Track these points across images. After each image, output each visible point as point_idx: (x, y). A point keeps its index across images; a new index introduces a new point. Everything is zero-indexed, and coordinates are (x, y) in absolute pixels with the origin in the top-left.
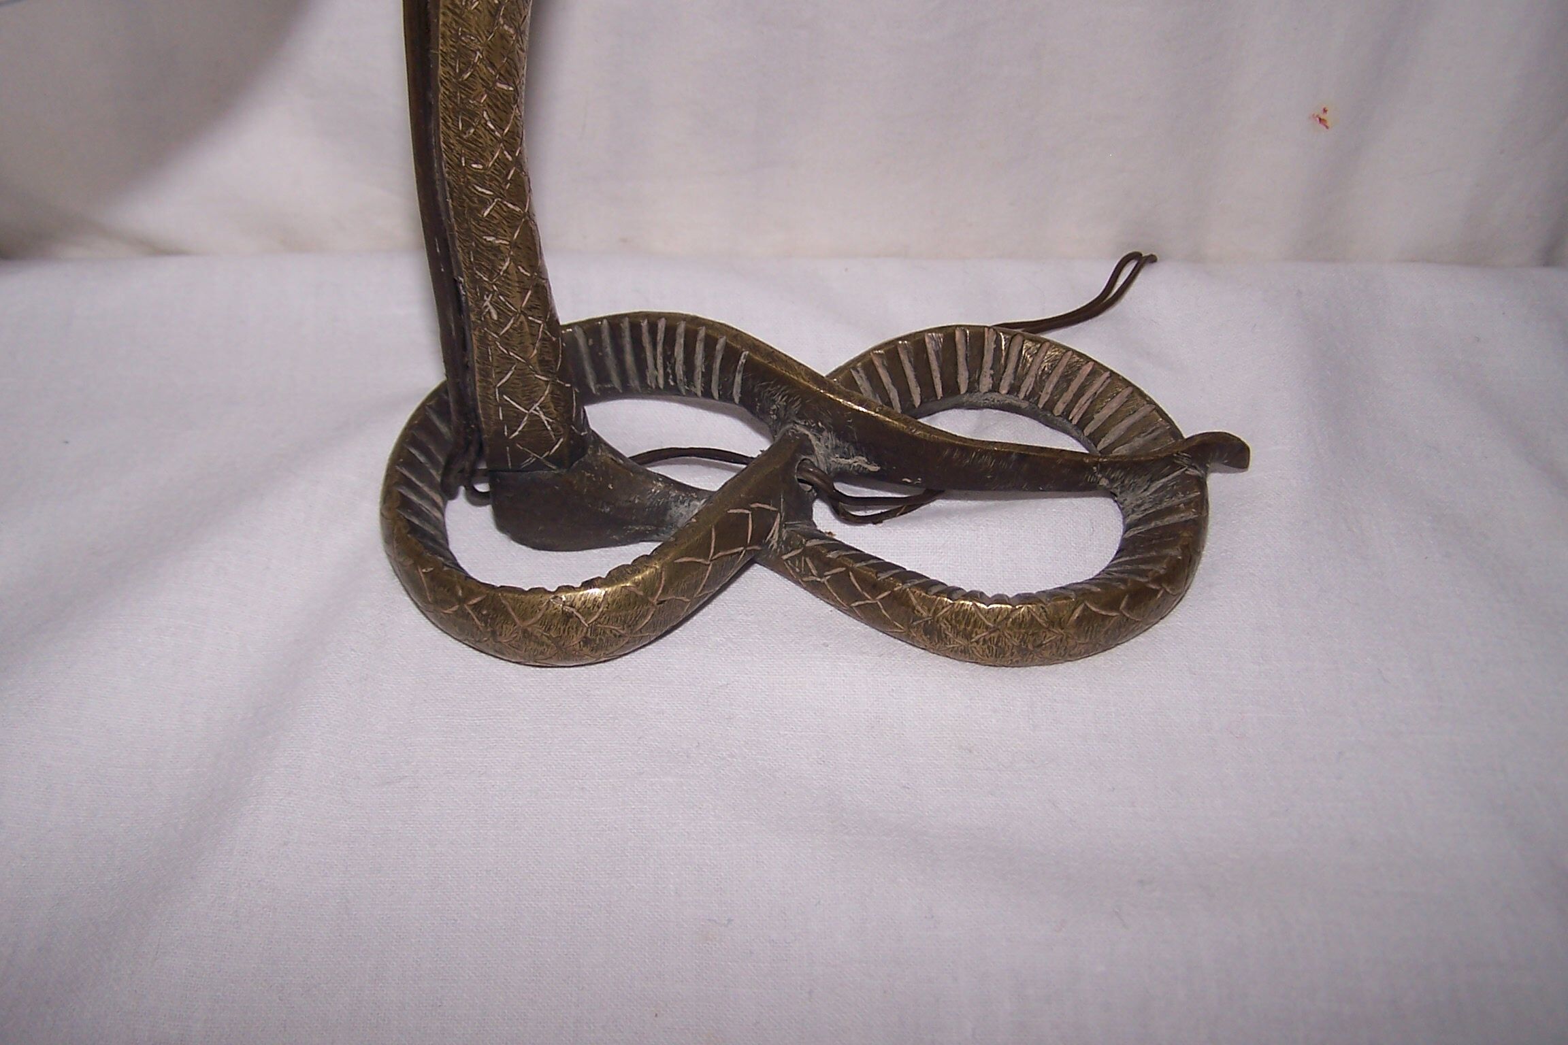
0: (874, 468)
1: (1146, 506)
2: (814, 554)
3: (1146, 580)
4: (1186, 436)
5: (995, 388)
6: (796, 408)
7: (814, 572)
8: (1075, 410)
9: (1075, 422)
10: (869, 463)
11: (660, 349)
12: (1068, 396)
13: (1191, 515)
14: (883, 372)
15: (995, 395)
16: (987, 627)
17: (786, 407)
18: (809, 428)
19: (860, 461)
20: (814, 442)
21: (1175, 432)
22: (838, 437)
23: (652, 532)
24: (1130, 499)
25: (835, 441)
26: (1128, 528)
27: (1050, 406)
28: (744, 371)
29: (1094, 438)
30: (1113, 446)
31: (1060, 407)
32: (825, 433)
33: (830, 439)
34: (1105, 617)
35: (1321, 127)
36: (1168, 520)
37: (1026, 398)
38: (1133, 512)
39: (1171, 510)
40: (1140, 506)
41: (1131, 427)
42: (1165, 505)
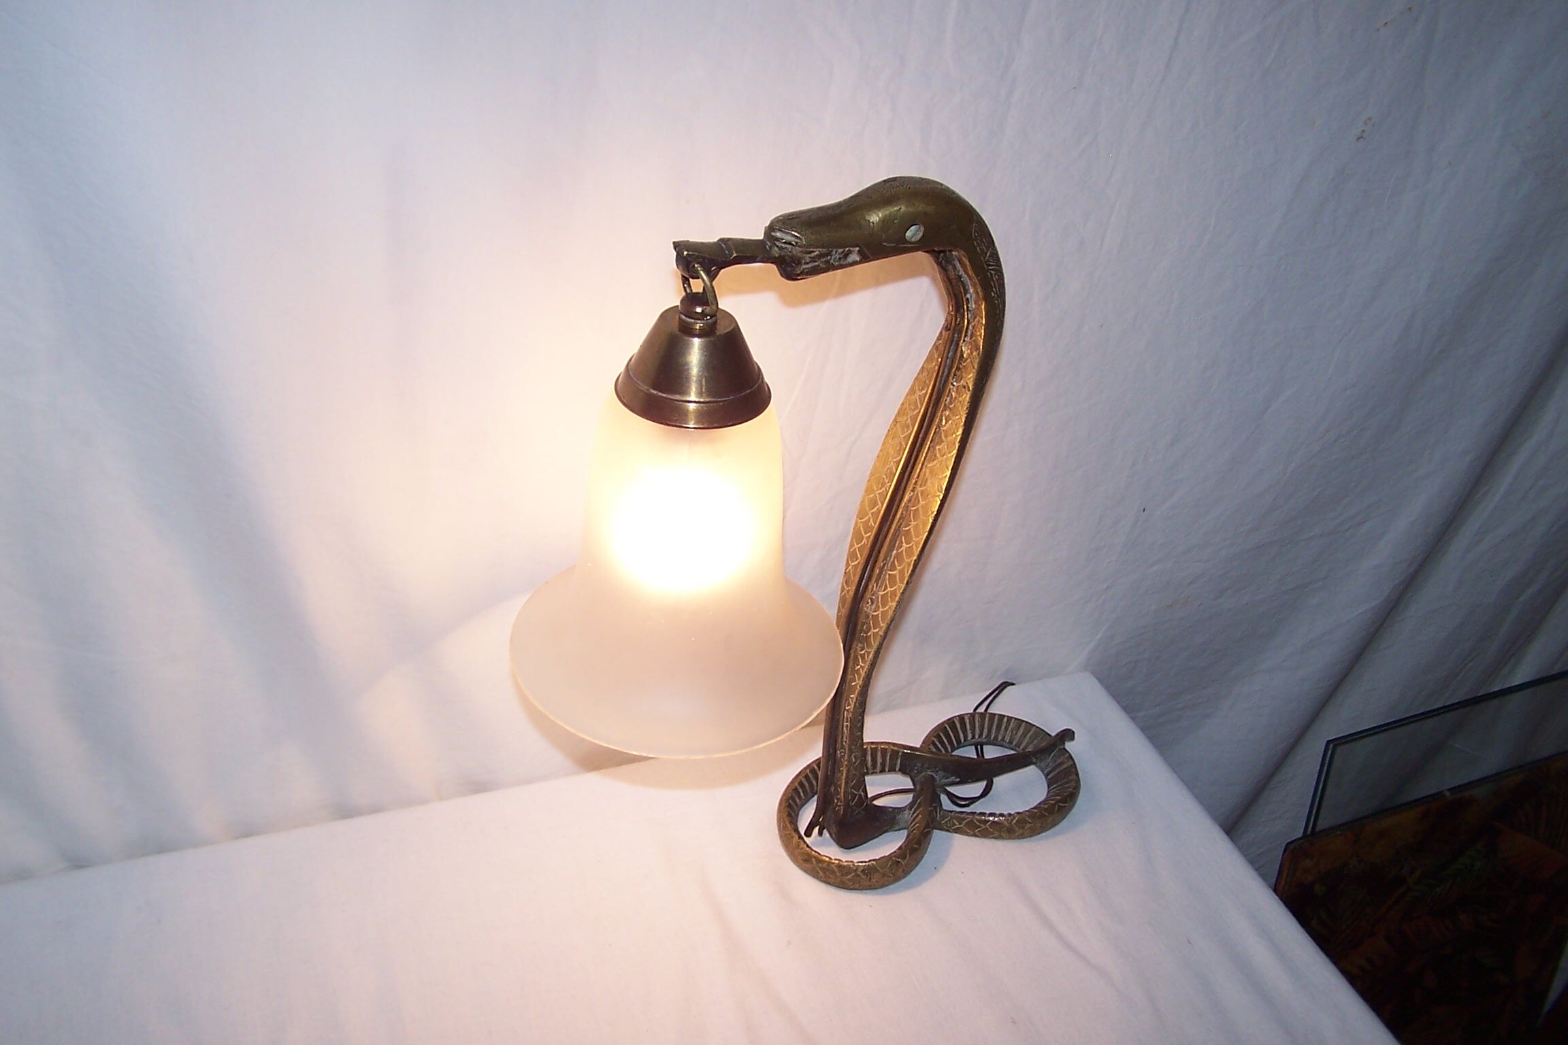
0: (958, 780)
1: (1050, 765)
2: (956, 817)
4: (1053, 735)
5: (973, 737)
6: (926, 765)
7: (957, 823)
8: (1006, 738)
9: (1008, 743)
10: (956, 778)
12: (1002, 733)
14: (938, 743)
15: (974, 740)
17: (921, 767)
18: (932, 772)
19: (952, 779)
20: (935, 776)
21: (1048, 735)
22: (944, 771)
23: (890, 828)
24: (1043, 764)
25: (944, 774)
26: (1046, 775)
27: (996, 738)
28: (901, 759)
29: (1018, 745)
30: (1026, 747)
31: (1000, 738)
32: (939, 772)
33: (941, 773)
34: (1065, 806)
36: (1065, 766)
37: (986, 738)
38: (1046, 769)
39: (1060, 764)
40: (1048, 765)
41: (1030, 737)
42: (1058, 762)
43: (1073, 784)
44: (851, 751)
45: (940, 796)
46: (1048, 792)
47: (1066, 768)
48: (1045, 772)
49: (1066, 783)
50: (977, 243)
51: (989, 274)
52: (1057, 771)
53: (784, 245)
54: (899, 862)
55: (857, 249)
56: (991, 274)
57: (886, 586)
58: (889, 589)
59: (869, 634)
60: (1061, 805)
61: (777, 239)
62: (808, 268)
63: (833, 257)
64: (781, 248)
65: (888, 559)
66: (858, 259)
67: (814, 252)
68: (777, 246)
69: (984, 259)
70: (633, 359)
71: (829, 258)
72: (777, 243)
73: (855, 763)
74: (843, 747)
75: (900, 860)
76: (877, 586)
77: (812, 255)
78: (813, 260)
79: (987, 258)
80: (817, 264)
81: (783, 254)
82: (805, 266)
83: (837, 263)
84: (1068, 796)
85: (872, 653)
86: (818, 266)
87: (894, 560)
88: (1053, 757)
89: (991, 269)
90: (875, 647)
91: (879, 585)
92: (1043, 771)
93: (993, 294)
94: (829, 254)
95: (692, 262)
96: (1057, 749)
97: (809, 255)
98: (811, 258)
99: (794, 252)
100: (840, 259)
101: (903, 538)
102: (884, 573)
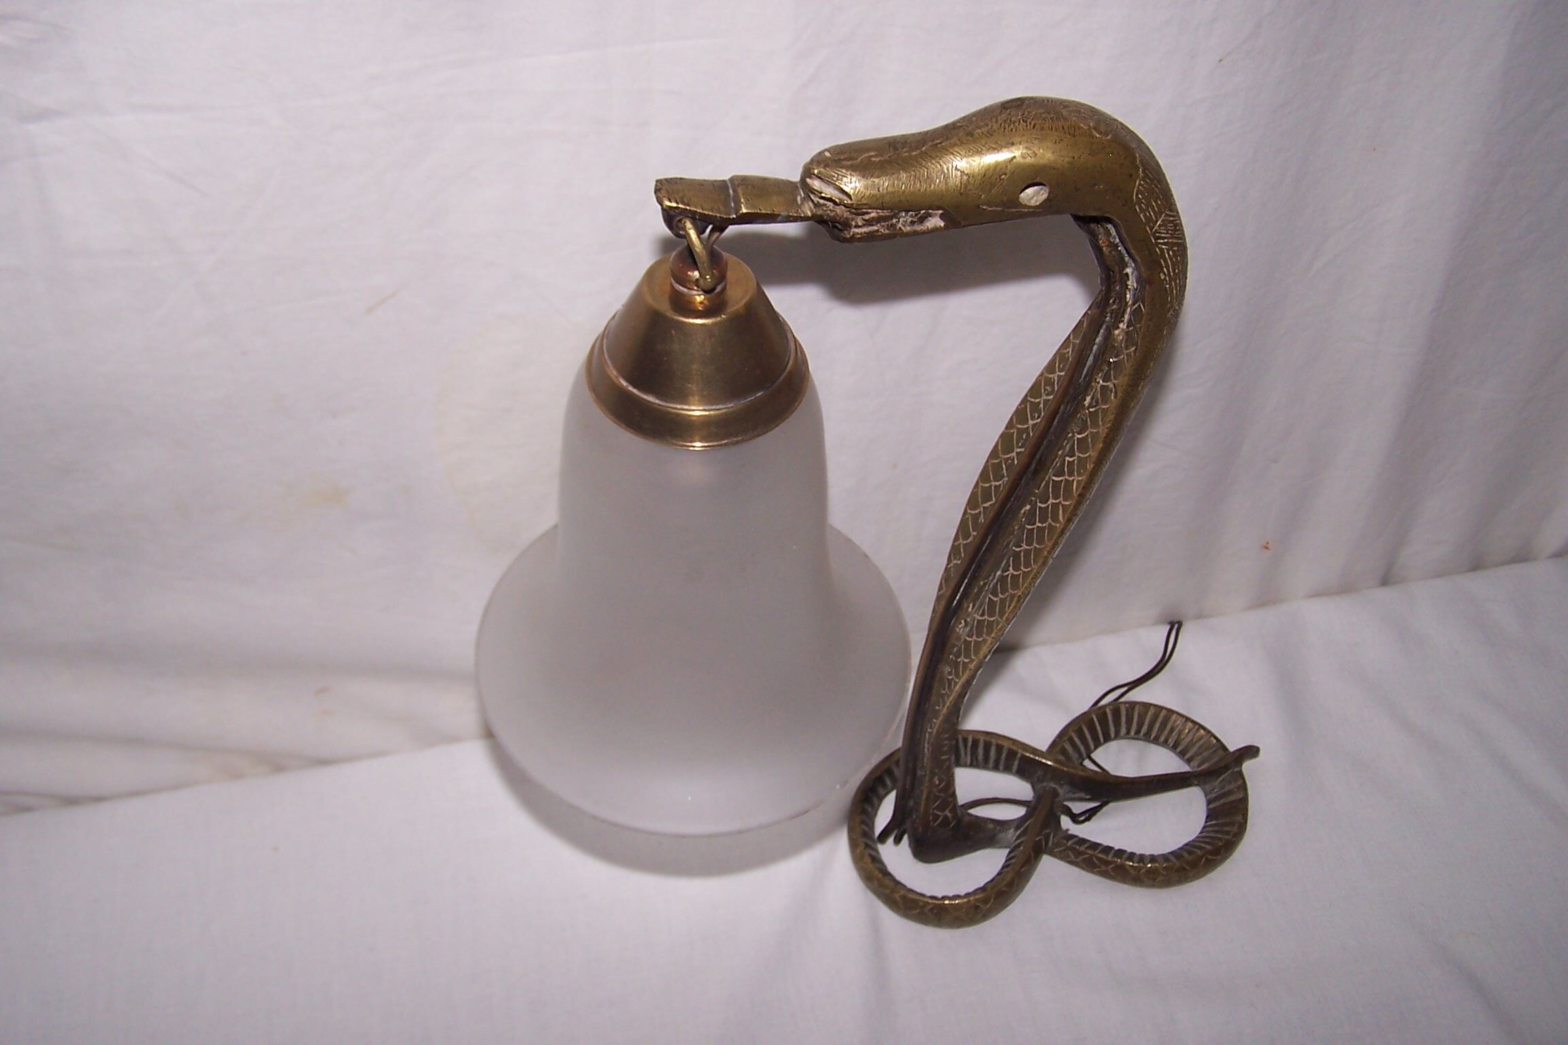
0: (1088, 797)
1: (1217, 791)
2: (1072, 849)
3: (1230, 837)
4: (1232, 748)
5: (1128, 733)
6: (1049, 776)
7: (1072, 856)
8: (1170, 740)
9: (1171, 745)
11: (969, 749)
12: (1166, 732)
13: (1241, 795)
14: (1076, 739)
15: (1127, 736)
16: (1163, 875)
20: (1057, 788)
21: (1225, 749)
22: (1072, 786)
24: (1210, 788)
25: (1071, 789)
26: (1209, 802)
27: (1158, 739)
28: (1020, 760)
29: (1182, 753)
30: (1193, 756)
31: (1163, 740)
32: (1063, 784)
33: (1066, 788)
35: (1266, 550)
36: (1231, 798)
37: (1144, 735)
38: (1211, 793)
39: (1230, 793)
40: (1213, 790)
41: (1200, 748)
42: (1226, 789)
43: (1235, 829)
44: (933, 774)
45: (1060, 817)
46: (1204, 827)
47: (1234, 801)
48: (1208, 797)
49: (1226, 824)
50: (1140, 208)
51: (1157, 250)
52: (1222, 801)
53: (822, 201)
54: (979, 906)
55: (940, 212)
56: (1161, 250)
57: (984, 611)
58: (986, 617)
59: (959, 660)
60: (1210, 857)
61: (812, 191)
62: (861, 234)
63: (901, 220)
64: (817, 205)
65: (991, 578)
66: (942, 224)
67: (870, 213)
68: (812, 201)
69: (1151, 230)
70: (617, 316)
71: (894, 221)
72: (812, 196)
73: (939, 785)
74: (923, 767)
75: (979, 905)
76: (973, 607)
77: (867, 217)
78: (869, 223)
79: (1156, 228)
80: (875, 228)
81: (820, 212)
82: (857, 230)
83: (908, 228)
84: (1222, 846)
85: (960, 684)
86: (878, 231)
87: (997, 583)
88: (1223, 780)
89: (1160, 243)
90: (963, 679)
91: (976, 606)
92: (1206, 796)
93: (1163, 277)
94: (895, 216)
95: (676, 216)
96: (1230, 771)
97: (861, 217)
98: (866, 220)
99: (838, 211)
100: (913, 223)
101: (1011, 559)
102: (984, 593)
